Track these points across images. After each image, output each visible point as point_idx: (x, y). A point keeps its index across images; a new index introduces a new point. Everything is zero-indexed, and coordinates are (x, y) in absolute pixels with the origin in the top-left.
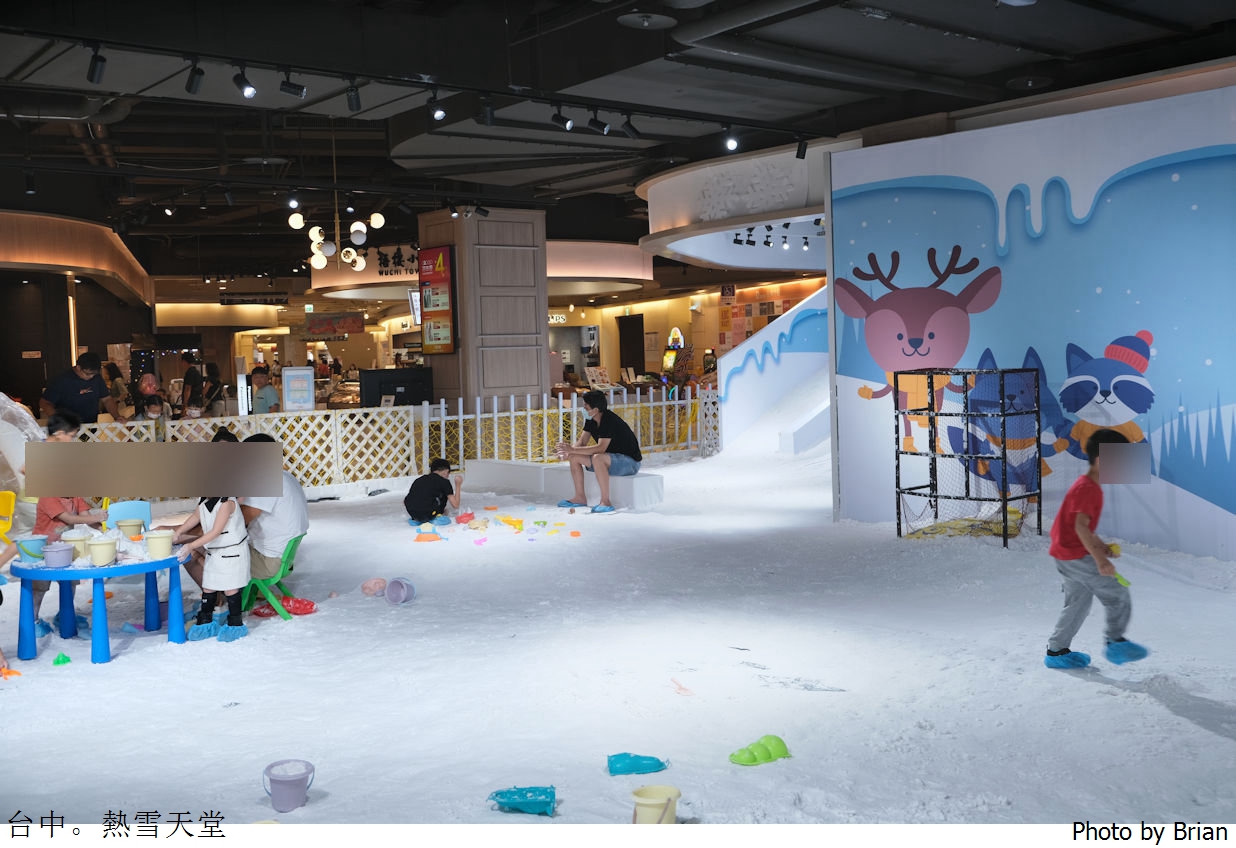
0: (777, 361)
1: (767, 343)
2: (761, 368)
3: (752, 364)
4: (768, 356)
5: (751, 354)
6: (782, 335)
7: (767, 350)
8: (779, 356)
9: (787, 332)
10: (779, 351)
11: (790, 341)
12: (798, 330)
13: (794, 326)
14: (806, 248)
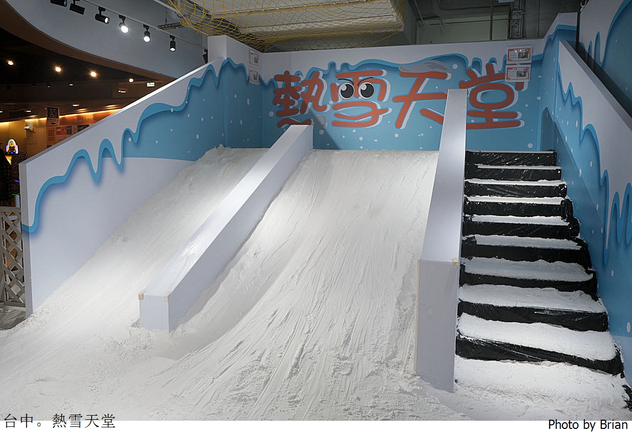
0: (121, 168)
1: (106, 141)
2: (98, 179)
3: (83, 172)
4: (108, 161)
5: (81, 158)
6: (127, 133)
7: (106, 151)
8: (123, 161)
9: (134, 130)
10: (124, 155)
11: (138, 143)
12: (150, 128)
13: (144, 122)
14: (147, 39)
